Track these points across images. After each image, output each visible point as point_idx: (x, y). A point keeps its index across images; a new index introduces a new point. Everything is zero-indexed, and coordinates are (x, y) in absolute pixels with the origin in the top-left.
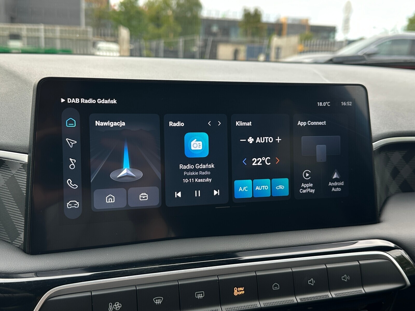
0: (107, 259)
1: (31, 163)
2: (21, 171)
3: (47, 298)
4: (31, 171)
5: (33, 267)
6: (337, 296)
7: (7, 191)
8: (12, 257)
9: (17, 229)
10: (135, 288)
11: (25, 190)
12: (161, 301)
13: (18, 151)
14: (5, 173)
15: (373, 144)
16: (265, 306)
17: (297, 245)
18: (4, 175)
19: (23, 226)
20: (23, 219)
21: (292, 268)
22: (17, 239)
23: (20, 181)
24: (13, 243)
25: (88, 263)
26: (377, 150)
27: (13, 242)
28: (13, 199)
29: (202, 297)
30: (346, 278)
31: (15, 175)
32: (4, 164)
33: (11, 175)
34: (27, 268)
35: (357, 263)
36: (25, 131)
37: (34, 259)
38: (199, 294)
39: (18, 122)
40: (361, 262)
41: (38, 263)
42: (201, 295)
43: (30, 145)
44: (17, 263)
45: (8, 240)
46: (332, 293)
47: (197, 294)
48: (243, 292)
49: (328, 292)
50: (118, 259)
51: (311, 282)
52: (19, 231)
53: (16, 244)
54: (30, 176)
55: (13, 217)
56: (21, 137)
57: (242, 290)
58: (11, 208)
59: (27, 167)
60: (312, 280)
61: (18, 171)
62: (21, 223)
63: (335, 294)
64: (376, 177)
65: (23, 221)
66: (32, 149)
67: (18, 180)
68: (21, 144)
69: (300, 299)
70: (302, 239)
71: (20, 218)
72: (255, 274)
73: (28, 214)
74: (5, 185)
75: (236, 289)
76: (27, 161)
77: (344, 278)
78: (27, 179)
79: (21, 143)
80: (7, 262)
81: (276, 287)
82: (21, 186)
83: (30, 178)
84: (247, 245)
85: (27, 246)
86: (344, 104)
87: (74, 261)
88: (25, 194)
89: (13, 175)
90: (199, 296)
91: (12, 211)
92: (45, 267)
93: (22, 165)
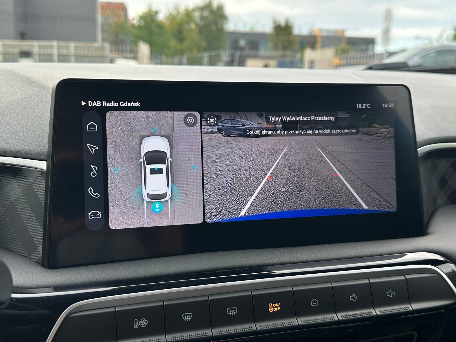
0: (132, 273)
1: (50, 170)
2: (39, 179)
3: (67, 314)
4: (50, 179)
5: (52, 281)
6: (382, 313)
7: (24, 202)
8: (30, 271)
9: (35, 241)
10: (162, 304)
11: (44, 199)
12: (190, 317)
13: (36, 158)
14: (22, 182)
15: (418, 149)
16: (304, 323)
17: (337, 258)
18: (20, 184)
19: (42, 238)
20: (41, 231)
21: (332, 283)
22: (35, 252)
23: (38, 190)
24: (31, 258)
25: (111, 277)
26: (422, 156)
27: (31, 256)
28: (30, 209)
29: (234, 313)
30: (391, 294)
31: (32, 184)
32: (21, 172)
33: (28, 184)
34: (45, 282)
35: (403, 278)
36: (43, 137)
37: (53, 273)
38: (231, 311)
39: (36, 128)
40: (408, 277)
41: (58, 277)
42: (234, 311)
43: (48, 151)
44: (35, 277)
45: (25, 254)
46: (376, 310)
47: (229, 310)
48: (279, 308)
49: (372, 308)
50: (144, 273)
51: (353, 298)
52: (37, 243)
53: (33, 258)
54: (49, 185)
55: (31, 229)
56: (39, 143)
57: (278, 306)
58: (28, 219)
59: (46, 175)
60: (354, 295)
61: (36, 180)
62: (39, 235)
63: (380, 311)
64: (422, 186)
65: (42, 233)
66: (51, 155)
67: (36, 189)
68: (40, 151)
69: (341, 317)
70: (343, 252)
71: (38, 229)
72: (292, 289)
73: (47, 225)
74: (22, 195)
75: (271, 305)
76: (45, 168)
77: (390, 294)
78: (45, 188)
79: (39, 149)
80: (24, 276)
81: (315, 303)
82: (39, 196)
83: (49, 186)
84: (283, 259)
85: (46, 259)
86: (386, 106)
87: (97, 275)
88: (43, 204)
89: (31, 184)
90: (231, 312)
91: (29, 222)
92: (65, 282)
93: (40, 172)
